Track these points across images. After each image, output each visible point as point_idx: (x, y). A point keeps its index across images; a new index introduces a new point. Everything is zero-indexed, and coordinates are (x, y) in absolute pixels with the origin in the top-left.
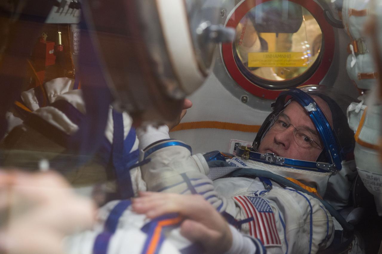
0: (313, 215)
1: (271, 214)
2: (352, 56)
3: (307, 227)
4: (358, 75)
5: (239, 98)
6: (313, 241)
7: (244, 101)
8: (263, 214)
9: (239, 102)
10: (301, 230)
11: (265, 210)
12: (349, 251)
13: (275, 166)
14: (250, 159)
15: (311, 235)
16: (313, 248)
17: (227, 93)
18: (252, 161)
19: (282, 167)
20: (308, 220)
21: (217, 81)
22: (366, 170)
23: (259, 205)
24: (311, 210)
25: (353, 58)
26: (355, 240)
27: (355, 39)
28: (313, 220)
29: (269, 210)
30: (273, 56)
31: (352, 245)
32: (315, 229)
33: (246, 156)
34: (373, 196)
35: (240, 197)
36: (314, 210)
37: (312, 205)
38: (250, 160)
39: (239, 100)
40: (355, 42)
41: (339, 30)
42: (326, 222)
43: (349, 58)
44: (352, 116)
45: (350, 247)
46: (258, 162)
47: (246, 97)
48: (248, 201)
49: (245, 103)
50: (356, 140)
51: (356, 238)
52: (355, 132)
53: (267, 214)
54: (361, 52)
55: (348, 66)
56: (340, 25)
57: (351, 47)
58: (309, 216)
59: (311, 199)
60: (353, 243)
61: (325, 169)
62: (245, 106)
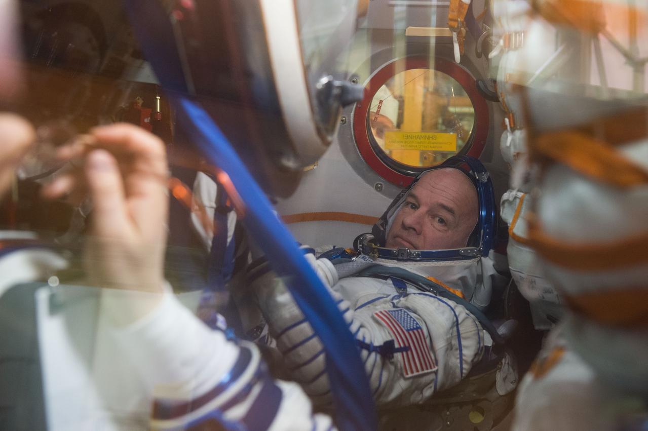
0: (459, 326)
1: (419, 330)
2: (508, 131)
3: (455, 342)
4: (514, 154)
5: (372, 185)
6: (464, 358)
7: (379, 189)
8: (411, 332)
9: (373, 190)
10: (449, 348)
11: (412, 328)
12: (498, 371)
13: (411, 263)
14: (379, 257)
15: (461, 351)
16: (465, 366)
17: (359, 178)
18: (383, 260)
19: (419, 262)
20: (455, 334)
21: (347, 163)
22: (519, 271)
23: (404, 322)
24: (457, 320)
25: (508, 134)
26: (505, 358)
27: (512, 111)
28: (461, 332)
29: (417, 327)
30: (416, 137)
31: (502, 363)
32: (464, 343)
33: (375, 255)
34: (528, 302)
35: (381, 312)
36: (460, 321)
37: (457, 314)
38: (380, 259)
39: (372, 188)
40: (511, 115)
41: (494, 103)
42: (477, 331)
43: (503, 135)
44: (506, 205)
45: (500, 366)
46: (390, 261)
47: (380, 184)
48: (392, 318)
49: (379, 191)
50: (510, 234)
51: (507, 356)
52: (509, 225)
53: (415, 331)
54: (518, 127)
55: (503, 145)
56: (495, 98)
57: (507, 120)
58: (455, 329)
59: (456, 306)
60: (503, 361)
61: (470, 255)
62: (379, 194)
